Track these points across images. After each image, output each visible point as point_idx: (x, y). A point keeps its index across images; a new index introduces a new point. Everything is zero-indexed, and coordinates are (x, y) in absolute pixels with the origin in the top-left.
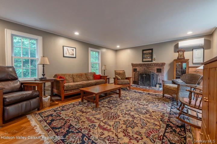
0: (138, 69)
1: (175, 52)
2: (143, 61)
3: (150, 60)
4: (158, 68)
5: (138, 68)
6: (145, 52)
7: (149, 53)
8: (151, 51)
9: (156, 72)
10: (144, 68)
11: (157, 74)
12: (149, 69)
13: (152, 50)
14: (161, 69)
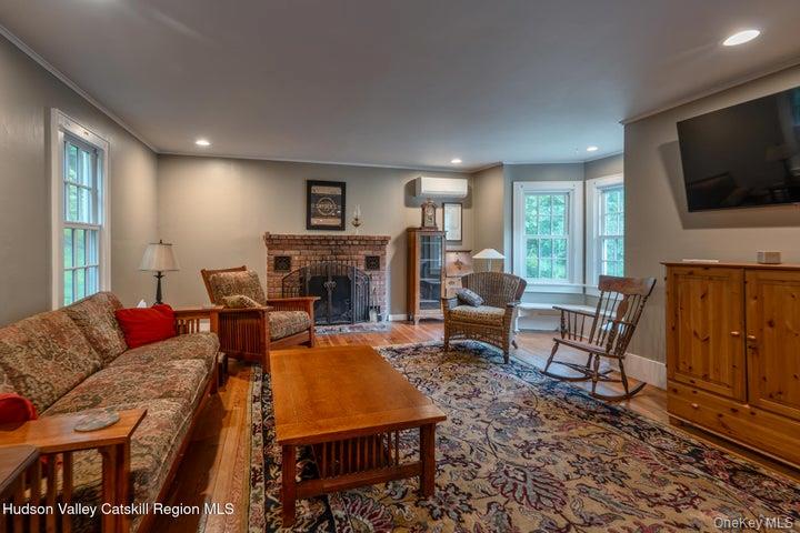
0: (296, 256)
1: (409, 204)
2: (310, 227)
3: (337, 222)
4: (370, 253)
5: (298, 252)
6: (317, 190)
7: (334, 198)
8: (338, 191)
9: (362, 268)
10: (319, 252)
11: (368, 273)
12: (342, 257)
13: (342, 185)
14: (378, 258)
